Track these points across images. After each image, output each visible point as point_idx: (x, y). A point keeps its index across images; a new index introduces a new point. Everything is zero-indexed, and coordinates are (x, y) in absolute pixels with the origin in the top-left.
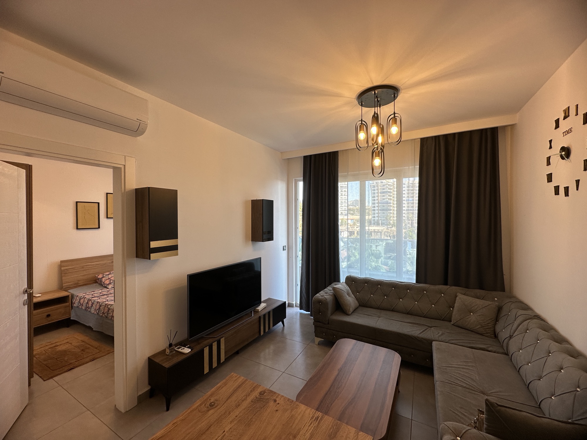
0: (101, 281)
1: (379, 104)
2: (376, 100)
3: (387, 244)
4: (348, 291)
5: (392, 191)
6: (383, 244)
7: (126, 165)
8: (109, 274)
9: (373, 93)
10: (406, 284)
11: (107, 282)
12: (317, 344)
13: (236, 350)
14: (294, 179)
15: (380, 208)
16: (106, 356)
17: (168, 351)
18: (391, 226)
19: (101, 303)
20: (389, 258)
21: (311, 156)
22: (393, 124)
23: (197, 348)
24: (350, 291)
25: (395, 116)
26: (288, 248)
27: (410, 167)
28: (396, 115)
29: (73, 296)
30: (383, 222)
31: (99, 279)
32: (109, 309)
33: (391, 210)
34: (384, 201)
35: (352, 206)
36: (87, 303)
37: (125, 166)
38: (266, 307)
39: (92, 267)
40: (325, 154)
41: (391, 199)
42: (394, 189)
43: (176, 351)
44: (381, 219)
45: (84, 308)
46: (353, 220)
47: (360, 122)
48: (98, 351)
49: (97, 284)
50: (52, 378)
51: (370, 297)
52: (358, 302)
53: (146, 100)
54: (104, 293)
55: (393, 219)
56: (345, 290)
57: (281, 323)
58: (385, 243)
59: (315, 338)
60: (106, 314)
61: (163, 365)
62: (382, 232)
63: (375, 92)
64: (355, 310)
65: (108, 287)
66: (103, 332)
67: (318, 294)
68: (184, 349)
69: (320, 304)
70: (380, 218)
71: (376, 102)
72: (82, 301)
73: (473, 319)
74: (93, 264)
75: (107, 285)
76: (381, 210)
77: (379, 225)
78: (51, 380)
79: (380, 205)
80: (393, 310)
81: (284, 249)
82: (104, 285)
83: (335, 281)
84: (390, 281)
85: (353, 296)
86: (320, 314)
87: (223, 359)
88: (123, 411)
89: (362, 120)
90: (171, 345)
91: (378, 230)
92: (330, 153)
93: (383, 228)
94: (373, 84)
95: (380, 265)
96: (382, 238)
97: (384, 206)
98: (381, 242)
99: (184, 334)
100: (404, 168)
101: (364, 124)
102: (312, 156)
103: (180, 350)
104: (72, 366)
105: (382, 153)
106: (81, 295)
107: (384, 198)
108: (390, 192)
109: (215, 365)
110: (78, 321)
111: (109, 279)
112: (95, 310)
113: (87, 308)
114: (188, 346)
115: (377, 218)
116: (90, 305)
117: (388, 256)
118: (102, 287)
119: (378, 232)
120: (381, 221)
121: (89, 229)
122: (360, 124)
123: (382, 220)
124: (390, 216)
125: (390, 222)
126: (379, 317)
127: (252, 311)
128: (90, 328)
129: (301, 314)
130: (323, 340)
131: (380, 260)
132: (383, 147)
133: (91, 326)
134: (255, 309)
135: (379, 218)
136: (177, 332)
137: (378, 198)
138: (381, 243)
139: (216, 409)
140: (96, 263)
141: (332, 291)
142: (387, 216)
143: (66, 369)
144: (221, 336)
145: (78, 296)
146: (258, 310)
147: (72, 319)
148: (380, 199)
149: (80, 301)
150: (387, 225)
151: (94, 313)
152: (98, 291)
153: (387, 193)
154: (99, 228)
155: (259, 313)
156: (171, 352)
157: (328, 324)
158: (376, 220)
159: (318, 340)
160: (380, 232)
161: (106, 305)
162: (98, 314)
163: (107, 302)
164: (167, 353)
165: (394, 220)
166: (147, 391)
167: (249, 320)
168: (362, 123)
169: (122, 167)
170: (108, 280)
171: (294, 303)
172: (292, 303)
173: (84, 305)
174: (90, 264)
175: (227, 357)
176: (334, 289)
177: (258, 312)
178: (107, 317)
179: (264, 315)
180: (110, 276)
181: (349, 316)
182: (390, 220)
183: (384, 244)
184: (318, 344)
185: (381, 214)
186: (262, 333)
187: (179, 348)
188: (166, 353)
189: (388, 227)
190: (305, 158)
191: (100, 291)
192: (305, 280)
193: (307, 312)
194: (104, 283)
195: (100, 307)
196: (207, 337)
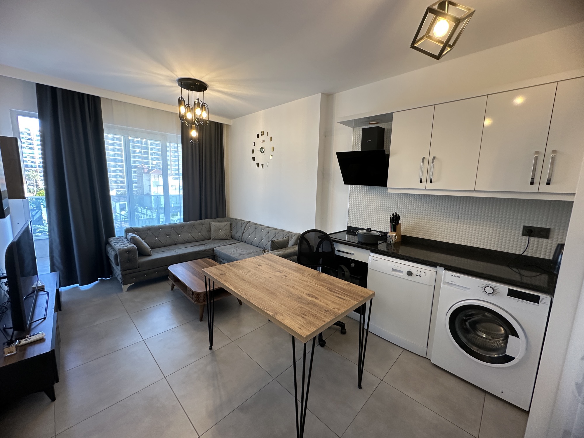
12: (126, 291)
21: (53, 88)
59: (123, 286)
69: (128, 253)
73: (222, 233)
86: (129, 262)
90: (10, 342)
92: (88, 96)
102: (57, 90)
126: (172, 250)
157: (139, 267)
159: (127, 287)
190: (40, 87)
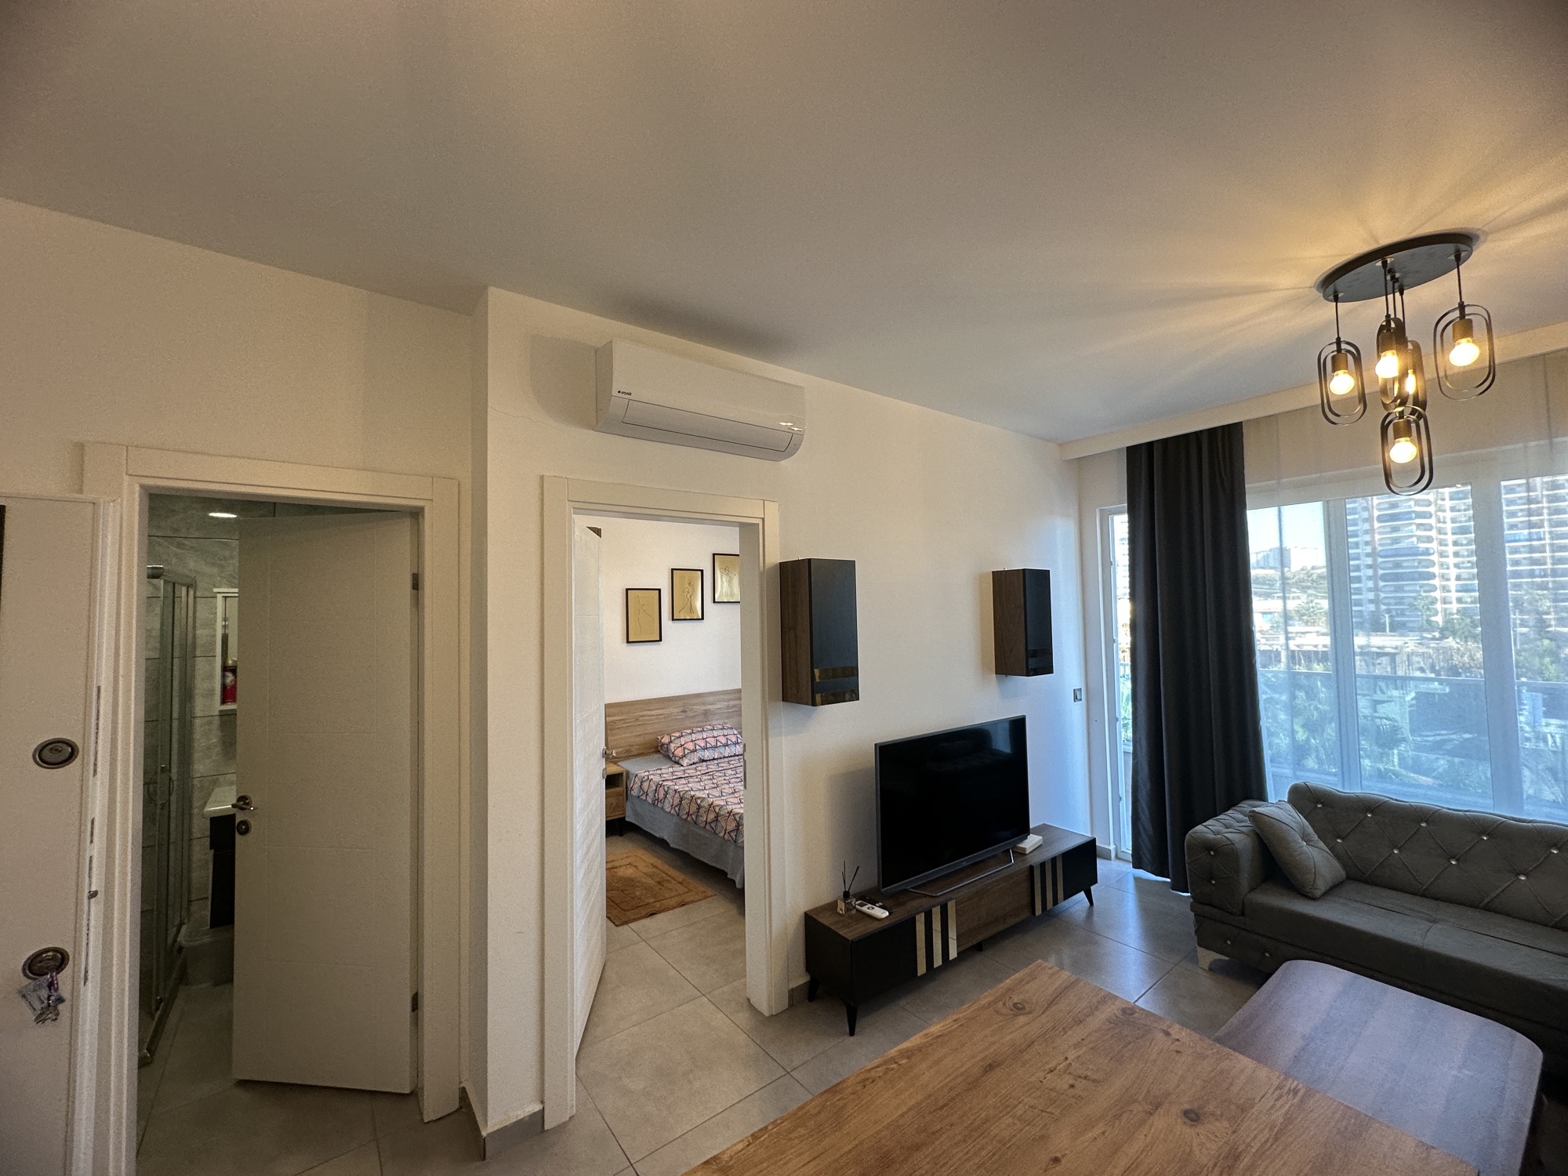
0: (668, 749)
1: (1399, 286)
2: (1389, 277)
3: (1420, 696)
4: (1303, 828)
5: (1432, 509)
6: (1404, 698)
7: (765, 519)
8: (680, 737)
9: (1379, 264)
10: (1542, 828)
11: (679, 752)
12: (1206, 967)
13: (980, 938)
14: (1097, 510)
15: (1381, 572)
16: (703, 903)
17: (841, 906)
18: (1437, 635)
19: (682, 793)
20: (1437, 747)
21: (1150, 445)
22: (1457, 335)
23: (901, 914)
24: (1310, 830)
25: (1463, 315)
26: (1090, 695)
27: (1532, 444)
28: (1467, 310)
29: (628, 773)
30: (1396, 619)
31: (663, 744)
32: (699, 805)
33: (1433, 576)
34: (1396, 546)
35: (1262, 568)
36: (656, 790)
37: (763, 519)
38: (1040, 846)
39: (650, 720)
40: (1197, 435)
41: (1430, 540)
42: (1440, 502)
43: (857, 910)
44: (1388, 611)
45: (650, 800)
46: (1270, 613)
47: (1334, 347)
48: (686, 890)
49: (661, 756)
50: (626, 923)
51: (1387, 855)
52: (1344, 866)
53: (802, 387)
54: (680, 774)
55: (1445, 610)
56: (1293, 825)
57: (1082, 894)
58: (1413, 695)
59: (1199, 949)
60: (693, 817)
61: (841, 933)
62: (1395, 654)
63: (1385, 263)
64: (1333, 889)
65: (681, 761)
66: (688, 854)
67: (1199, 826)
68: (873, 908)
69: (1212, 853)
70: (1383, 607)
71: (1390, 284)
72: (645, 785)
74: (653, 713)
75: (680, 758)
76: (1384, 578)
77: (1384, 630)
78: (626, 926)
79: (1380, 560)
80: (1489, 908)
81: (1076, 698)
82: (673, 759)
83: (1247, 797)
84: (1466, 811)
85: (1321, 844)
86: (1213, 882)
87: (953, 954)
88: (767, 1014)
89: (1338, 342)
90: (846, 895)
91: (1379, 648)
92: (1212, 432)
93: (1403, 642)
94: (1378, 243)
95: (1397, 768)
96: (1400, 673)
97: (1398, 565)
98: (1396, 689)
99: (870, 877)
100: (1504, 448)
101: (1348, 351)
102: (1155, 446)
103: (865, 909)
104: (651, 910)
105: (1422, 422)
106: (642, 774)
107: (1394, 535)
108: (1429, 515)
109: (938, 962)
110: (636, 823)
111: (682, 746)
112: (672, 806)
113: (656, 800)
114: (881, 904)
115: (1372, 607)
116: (661, 796)
117: (1431, 739)
118: (671, 764)
119: (1379, 655)
120: (1391, 617)
121: (641, 644)
122: (1333, 352)
123: (1394, 613)
124: (1427, 597)
125: (1433, 619)
126: (1435, 922)
127: (1008, 850)
128: (662, 843)
129: (1137, 879)
130: (1227, 958)
131: (1396, 752)
132: (1424, 405)
133: (665, 838)
134: (1015, 847)
135: (1378, 608)
136: (858, 868)
137: (1373, 537)
138: (1395, 693)
139: (1031, 1016)
140: (658, 711)
141: (1248, 823)
142: (1415, 599)
143: (644, 913)
144: (948, 896)
145: (637, 775)
146: (1024, 849)
147: (627, 819)
148: (1380, 539)
149: (642, 785)
150: (1421, 629)
151: (670, 812)
152: (667, 770)
153: (1411, 519)
154: (661, 640)
155: (1028, 856)
156: (848, 910)
157: (1243, 914)
158: (1365, 614)
159: (1207, 957)
160: (1387, 654)
161: (692, 797)
162: (678, 815)
163: (692, 793)
164: (841, 910)
165: (1451, 614)
166: (802, 985)
167: (1004, 871)
168: (1339, 350)
169: (760, 522)
170: (680, 748)
171: (1112, 847)
172: (1106, 847)
173: (651, 795)
174: (645, 713)
175: (961, 949)
176: (1254, 817)
177: (1021, 854)
178: (696, 823)
179: (1043, 865)
180: (683, 740)
181: (1316, 903)
182: (1428, 613)
183: (1408, 698)
184: (1210, 969)
185: (1385, 592)
186: (1038, 912)
187: (862, 905)
188: (838, 910)
189: (1423, 638)
190: (1133, 452)
191: (671, 770)
192: (1148, 786)
193: (1157, 875)
194: (673, 753)
195: (681, 801)
196: (916, 893)
